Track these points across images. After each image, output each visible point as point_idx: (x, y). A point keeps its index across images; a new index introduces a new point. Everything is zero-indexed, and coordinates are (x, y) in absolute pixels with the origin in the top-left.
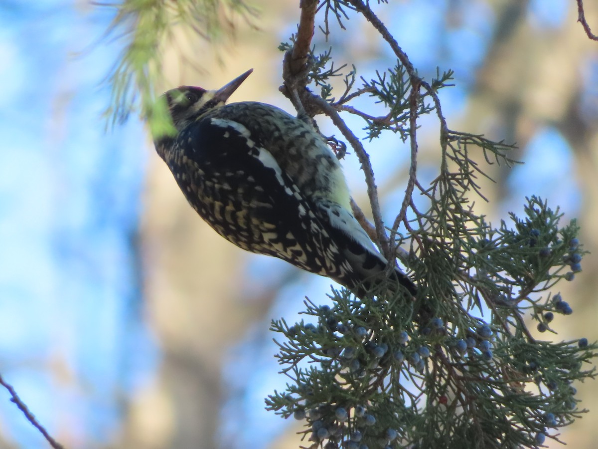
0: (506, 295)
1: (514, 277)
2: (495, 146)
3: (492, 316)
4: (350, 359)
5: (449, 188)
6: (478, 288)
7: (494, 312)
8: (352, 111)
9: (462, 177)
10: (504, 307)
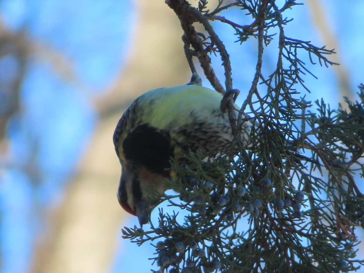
0: (341, 159)
1: (347, 145)
2: (319, 51)
3: (329, 176)
4: (199, 206)
5: (282, 80)
6: (318, 155)
7: (330, 173)
8: (224, 20)
9: (291, 73)
10: (339, 169)
